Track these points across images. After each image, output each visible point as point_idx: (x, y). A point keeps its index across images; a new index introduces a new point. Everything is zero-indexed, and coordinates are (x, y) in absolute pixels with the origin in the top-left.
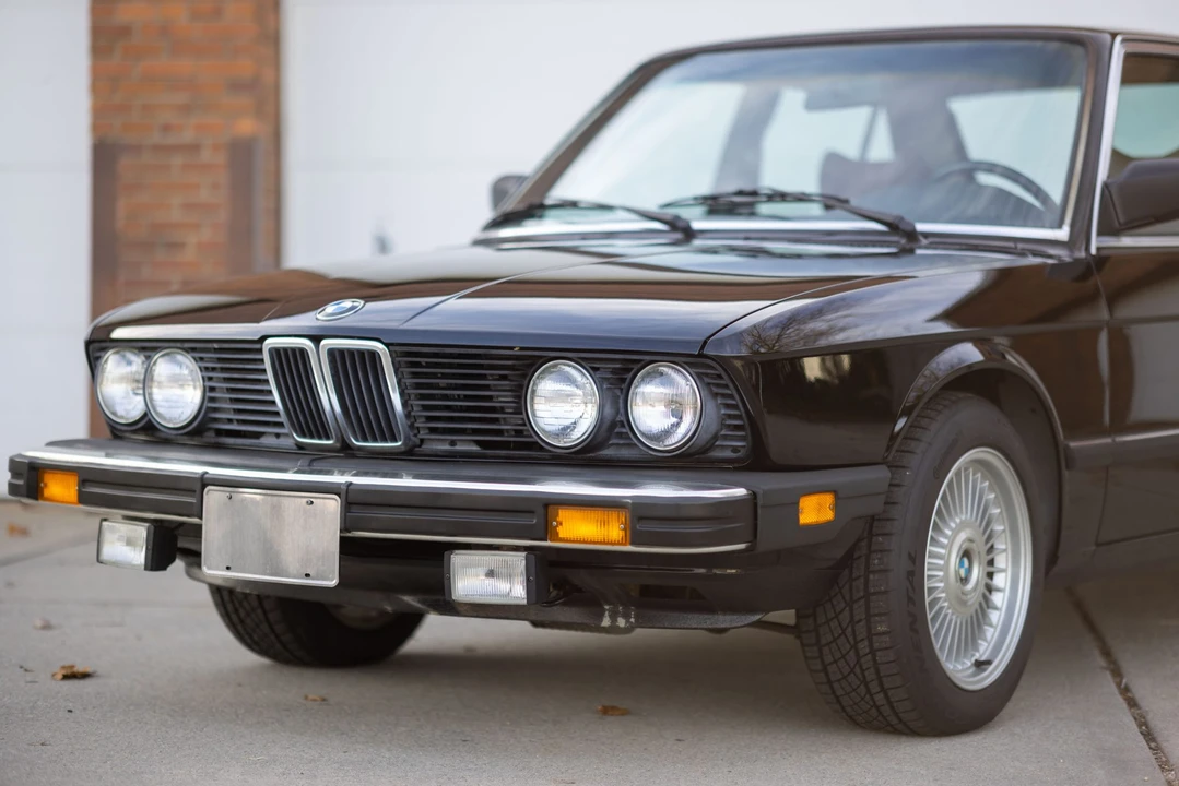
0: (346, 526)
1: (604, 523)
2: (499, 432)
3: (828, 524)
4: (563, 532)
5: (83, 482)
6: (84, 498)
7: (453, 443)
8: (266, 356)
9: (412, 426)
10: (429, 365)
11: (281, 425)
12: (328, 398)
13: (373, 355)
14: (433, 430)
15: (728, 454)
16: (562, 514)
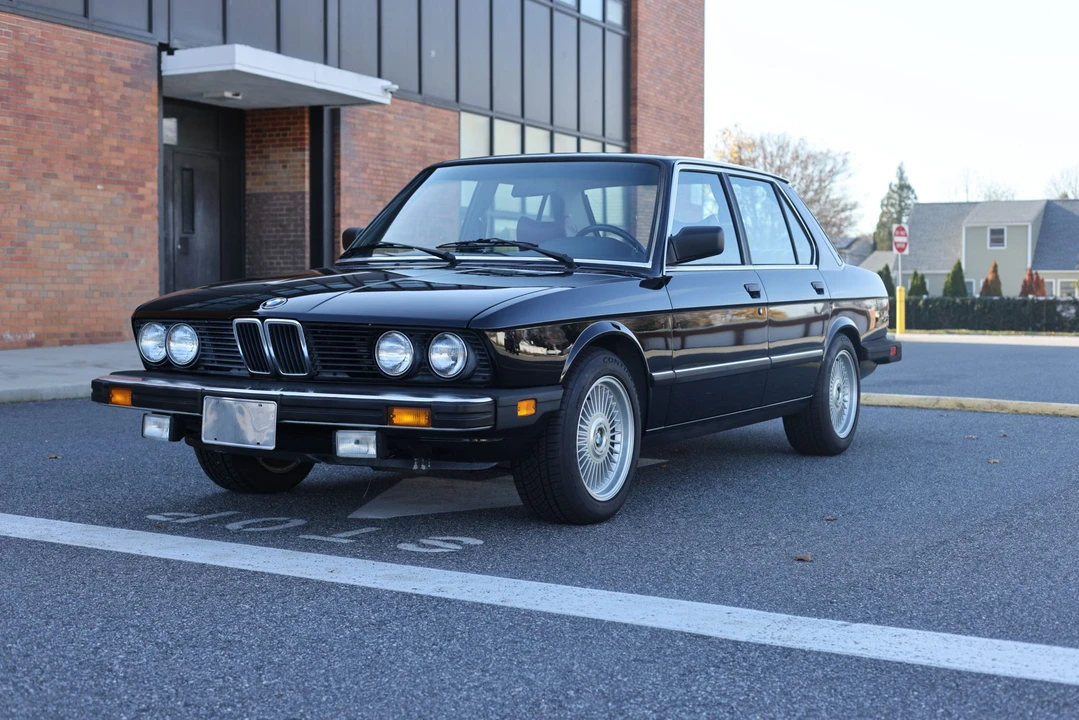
0: (280, 417)
1: (418, 415)
2: (360, 368)
3: (531, 415)
4: (396, 420)
5: (135, 394)
6: (135, 403)
7: (335, 374)
8: (234, 328)
9: (313, 365)
10: (322, 333)
11: (242, 364)
12: (269, 350)
13: (293, 327)
14: (324, 367)
15: (480, 379)
16: (396, 411)
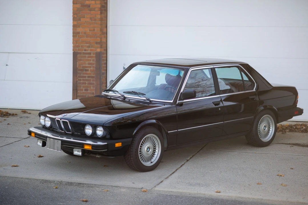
0: (62, 144)
3: (120, 146)
4: (85, 147)
5: (35, 135)
6: (35, 137)
7: (78, 133)
8: (56, 120)
9: (72, 131)
10: (73, 124)
11: (59, 129)
13: (67, 122)
14: (75, 132)
16: (85, 145)
